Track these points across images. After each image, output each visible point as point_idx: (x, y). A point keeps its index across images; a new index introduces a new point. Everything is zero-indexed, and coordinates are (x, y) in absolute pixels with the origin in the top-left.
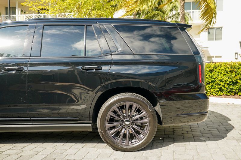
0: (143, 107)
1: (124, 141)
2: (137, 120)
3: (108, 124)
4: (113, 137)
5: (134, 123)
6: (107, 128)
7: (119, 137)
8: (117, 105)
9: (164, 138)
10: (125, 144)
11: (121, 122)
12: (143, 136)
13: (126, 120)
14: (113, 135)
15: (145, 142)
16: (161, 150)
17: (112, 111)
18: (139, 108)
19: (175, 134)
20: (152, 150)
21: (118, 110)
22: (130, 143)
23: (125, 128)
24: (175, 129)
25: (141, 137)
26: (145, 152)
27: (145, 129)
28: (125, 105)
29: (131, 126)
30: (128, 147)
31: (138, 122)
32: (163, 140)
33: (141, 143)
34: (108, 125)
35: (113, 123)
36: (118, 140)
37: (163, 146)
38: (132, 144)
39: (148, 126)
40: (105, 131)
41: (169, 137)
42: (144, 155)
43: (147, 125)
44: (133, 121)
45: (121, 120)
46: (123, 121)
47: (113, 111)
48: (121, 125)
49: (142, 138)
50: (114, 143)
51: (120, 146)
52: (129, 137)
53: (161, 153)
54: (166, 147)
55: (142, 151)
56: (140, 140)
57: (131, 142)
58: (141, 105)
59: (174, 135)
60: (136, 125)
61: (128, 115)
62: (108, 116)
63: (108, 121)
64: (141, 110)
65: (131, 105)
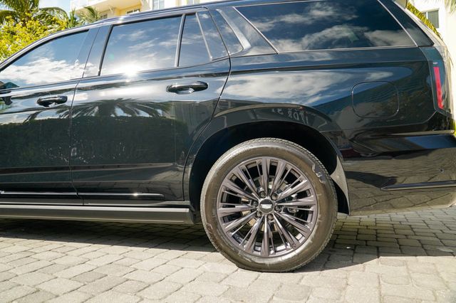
0: (300, 168)
1: (259, 249)
2: (289, 198)
3: (223, 207)
4: (233, 236)
5: (282, 206)
6: (220, 216)
7: (248, 238)
8: (243, 164)
9: (356, 246)
10: (259, 254)
11: (252, 204)
12: (304, 238)
13: (262, 199)
14: (233, 234)
15: (307, 250)
16: (346, 270)
17: (231, 180)
18: (293, 172)
20: (326, 272)
21: (243, 178)
22: (272, 252)
23: (260, 217)
24: (378, 231)
25: (298, 240)
26: (307, 275)
27: (308, 221)
28: (260, 166)
29: (275, 214)
30: (267, 262)
31: (291, 204)
32: (354, 250)
33: (298, 254)
34: (222, 210)
35: (234, 207)
36: (245, 245)
37: (353, 263)
38: (277, 254)
39: (314, 213)
40: (216, 224)
41: (367, 245)
42: (303, 283)
43: (312, 212)
44: (279, 202)
45: (253, 201)
46: (257, 202)
47: (234, 179)
48: (252, 211)
49: (300, 242)
50: (236, 252)
51: (248, 258)
52: (269, 240)
53: (346, 278)
54: (360, 265)
55: (301, 273)
56: (294, 247)
57: (276, 251)
58: (296, 164)
59: (377, 240)
60: (286, 211)
61: (268, 189)
62: (222, 190)
63: (222, 202)
64: (296, 175)
65: (273, 164)
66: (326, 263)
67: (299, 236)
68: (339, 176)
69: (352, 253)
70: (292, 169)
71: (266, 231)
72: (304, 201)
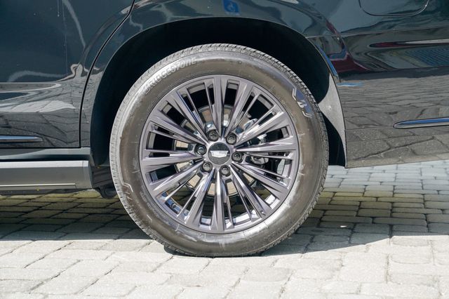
0: (273, 93)
1: (208, 221)
2: (255, 141)
3: (150, 156)
4: (167, 203)
5: (243, 153)
6: (144, 172)
7: (190, 205)
8: (183, 89)
9: (355, 224)
10: (210, 228)
11: (196, 151)
12: (277, 202)
13: (212, 143)
14: (167, 198)
15: (282, 219)
16: (341, 252)
17: (163, 112)
18: (262, 100)
19: (394, 214)
21: (184, 108)
22: (229, 224)
23: (209, 172)
24: (395, 205)
25: (269, 205)
26: (283, 260)
27: (284, 175)
28: (211, 90)
29: (233, 166)
30: (222, 241)
31: (258, 149)
32: (352, 230)
33: (269, 227)
34: (148, 162)
35: (167, 155)
36: (188, 217)
37: (350, 244)
38: (237, 227)
39: (293, 163)
40: (138, 184)
41: (373, 223)
43: (290, 162)
44: (239, 147)
45: (198, 145)
46: (204, 146)
47: (167, 110)
48: (195, 163)
49: (273, 207)
50: (171, 227)
51: (192, 237)
52: (225, 206)
53: (340, 260)
54: (360, 246)
55: (272, 257)
56: (264, 215)
57: (234, 224)
58: (267, 87)
59: (391, 217)
60: (249, 161)
61: (223, 127)
62: (148, 128)
63: (147, 148)
64: (267, 105)
65: (231, 87)
66: (309, 244)
67: (270, 199)
68: (331, 105)
69: (349, 232)
70: (261, 96)
71: (219, 193)
72: (278, 145)
